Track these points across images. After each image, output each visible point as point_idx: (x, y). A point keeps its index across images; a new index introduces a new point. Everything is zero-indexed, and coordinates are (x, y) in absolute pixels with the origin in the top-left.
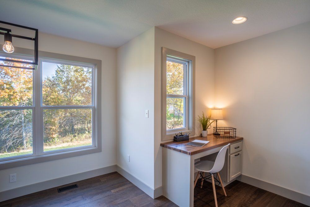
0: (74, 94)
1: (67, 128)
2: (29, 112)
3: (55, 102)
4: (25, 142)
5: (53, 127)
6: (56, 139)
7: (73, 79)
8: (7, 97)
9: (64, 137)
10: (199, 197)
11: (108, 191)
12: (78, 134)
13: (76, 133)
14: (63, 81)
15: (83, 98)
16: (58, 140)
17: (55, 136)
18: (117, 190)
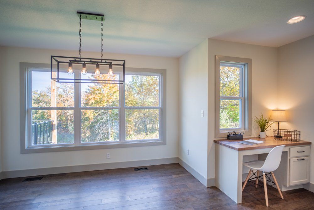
0: (147, 96)
1: (141, 127)
2: (113, 112)
3: (132, 104)
4: (110, 136)
5: (130, 126)
6: (132, 136)
7: (145, 83)
8: (99, 100)
9: (139, 135)
10: (251, 194)
11: (170, 175)
12: (150, 133)
13: (148, 132)
14: (137, 85)
15: (154, 100)
16: (134, 137)
17: (132, 133)
18: (177, 176)
